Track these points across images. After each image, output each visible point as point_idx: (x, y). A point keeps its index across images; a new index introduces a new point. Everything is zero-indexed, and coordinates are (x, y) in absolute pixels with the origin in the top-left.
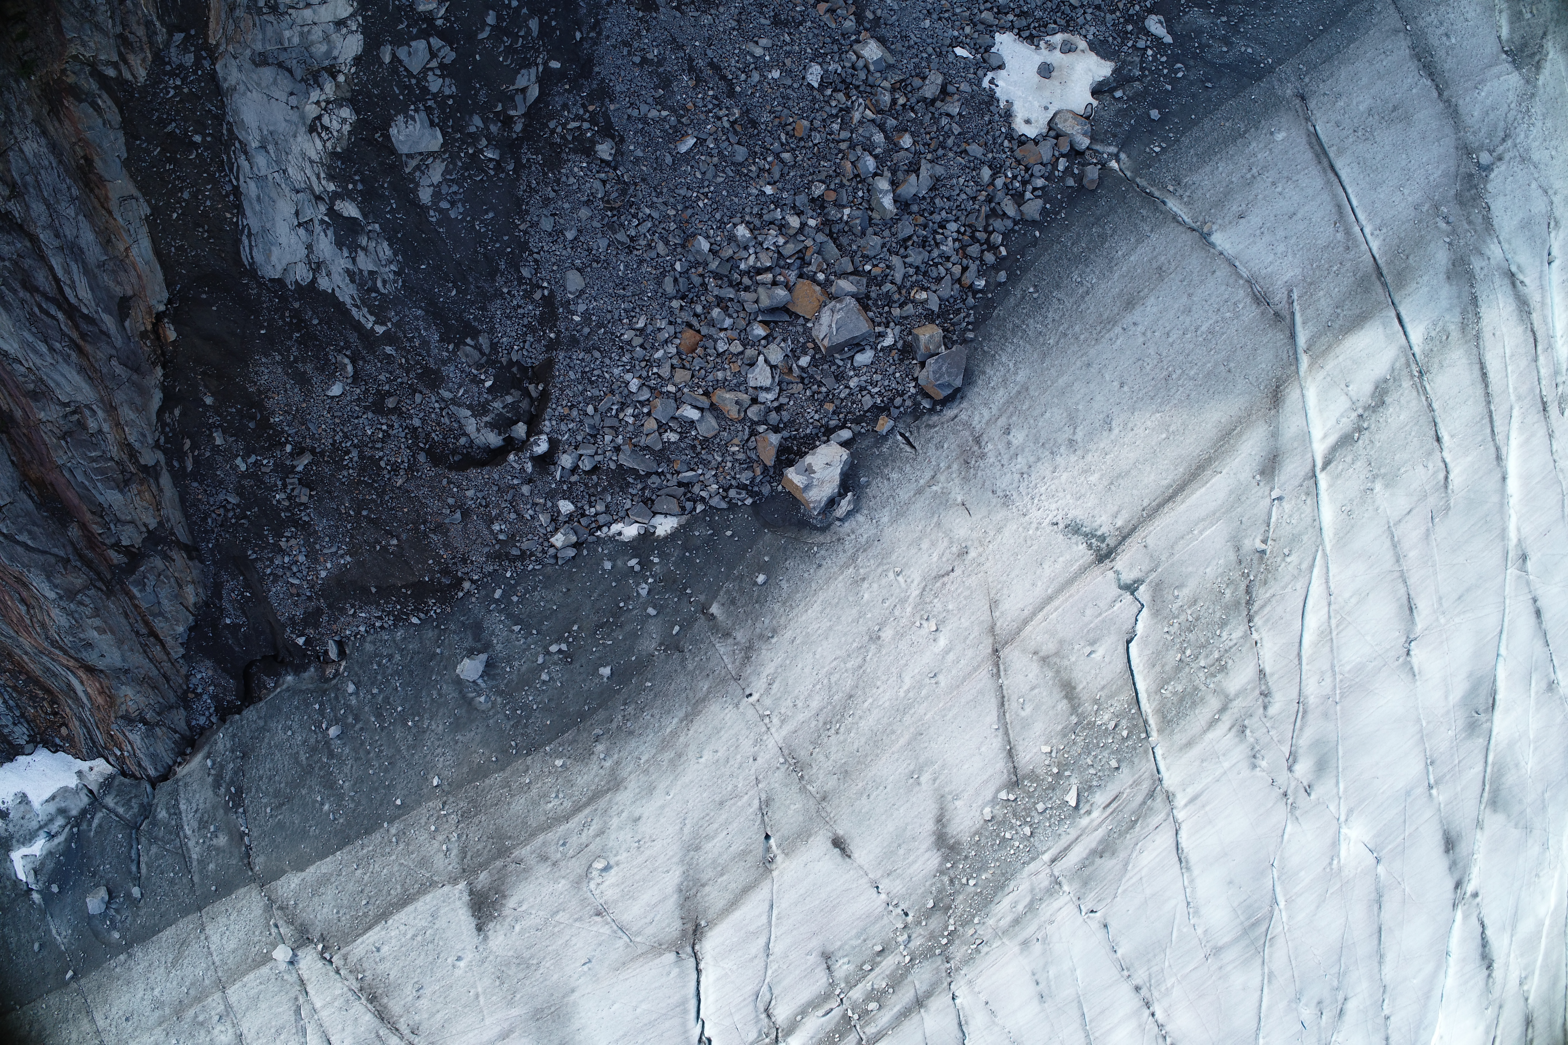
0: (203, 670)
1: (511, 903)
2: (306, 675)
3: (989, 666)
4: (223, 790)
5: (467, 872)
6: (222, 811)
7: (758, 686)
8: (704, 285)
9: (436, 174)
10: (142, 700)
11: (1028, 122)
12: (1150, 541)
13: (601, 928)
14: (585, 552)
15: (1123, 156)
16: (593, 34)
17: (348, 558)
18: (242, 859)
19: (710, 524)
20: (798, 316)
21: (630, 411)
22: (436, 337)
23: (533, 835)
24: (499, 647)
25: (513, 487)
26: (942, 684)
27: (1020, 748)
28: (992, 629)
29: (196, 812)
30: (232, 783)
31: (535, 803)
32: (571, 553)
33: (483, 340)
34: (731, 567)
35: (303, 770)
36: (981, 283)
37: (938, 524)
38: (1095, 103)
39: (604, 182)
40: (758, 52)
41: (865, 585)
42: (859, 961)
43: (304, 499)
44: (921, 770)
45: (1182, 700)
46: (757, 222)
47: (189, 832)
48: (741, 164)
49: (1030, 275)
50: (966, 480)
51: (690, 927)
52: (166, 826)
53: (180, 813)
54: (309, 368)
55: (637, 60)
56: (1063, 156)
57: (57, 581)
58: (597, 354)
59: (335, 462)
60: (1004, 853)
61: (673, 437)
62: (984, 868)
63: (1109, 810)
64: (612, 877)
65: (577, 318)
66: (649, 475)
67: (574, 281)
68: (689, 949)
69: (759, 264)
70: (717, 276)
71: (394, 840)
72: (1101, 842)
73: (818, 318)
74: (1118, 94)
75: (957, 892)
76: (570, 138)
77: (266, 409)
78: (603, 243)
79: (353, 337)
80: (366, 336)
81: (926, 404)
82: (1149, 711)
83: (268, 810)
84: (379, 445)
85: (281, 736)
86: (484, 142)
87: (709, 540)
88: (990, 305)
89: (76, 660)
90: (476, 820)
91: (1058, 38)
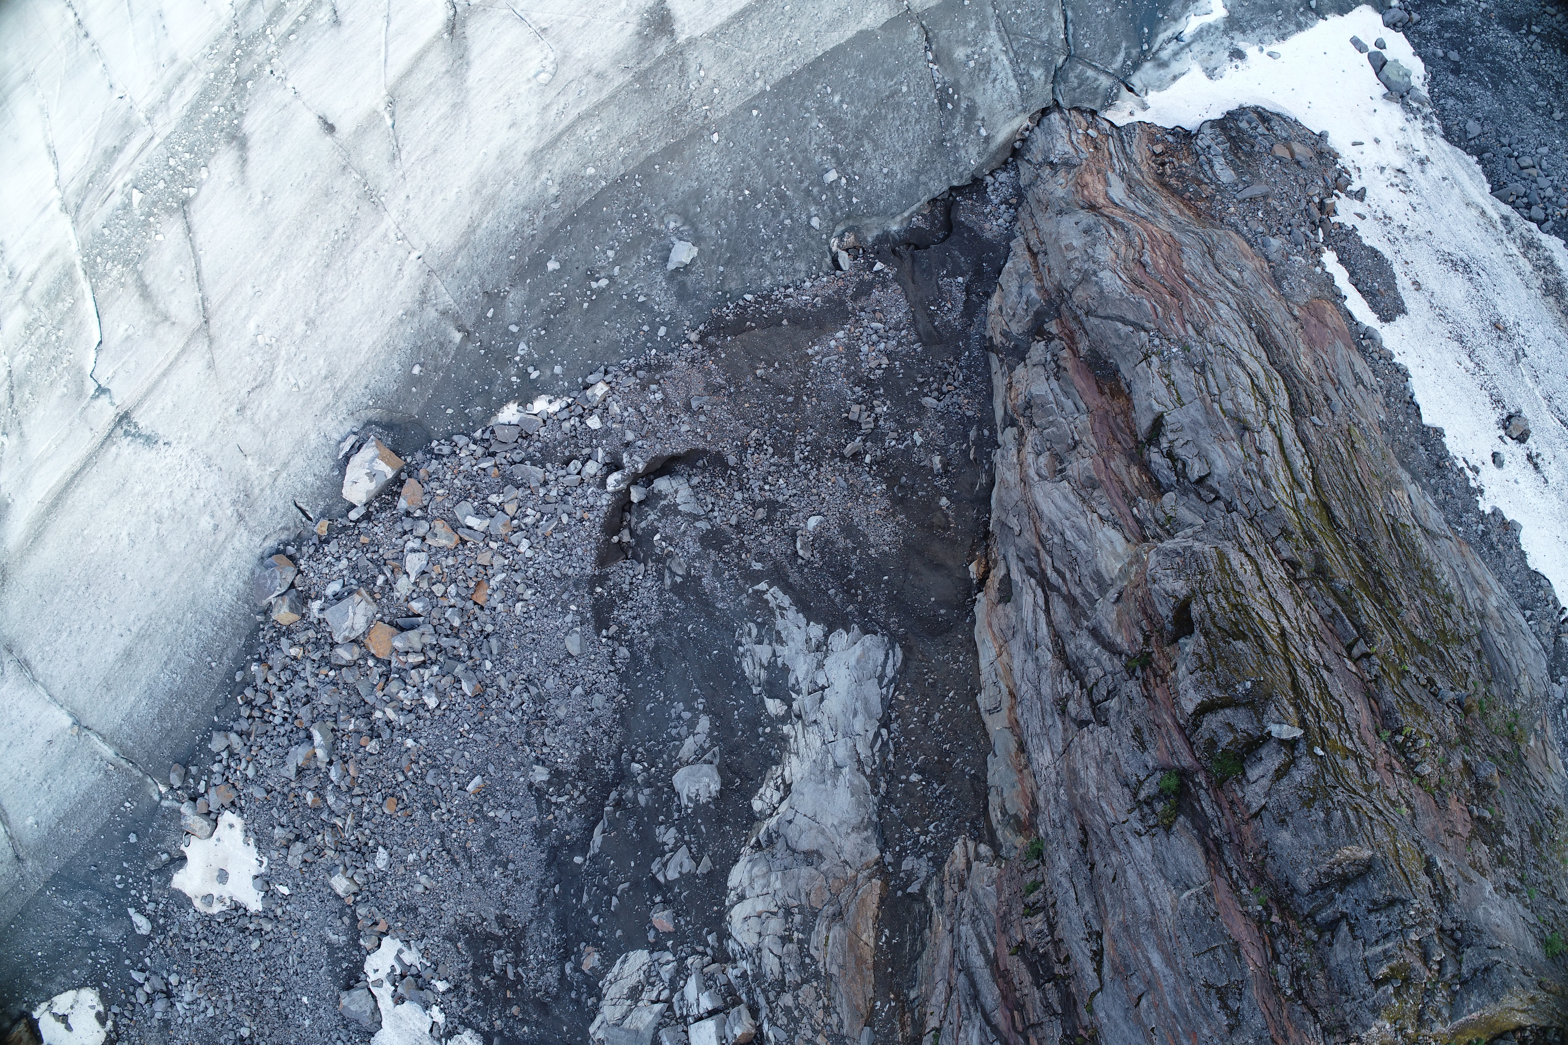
0: (995, 228)
1: (631, 28)
2: (875, 233)
3: (211, 306)
4: (963, 105)
5: (678, 52)
6: (963, 82)
7: (412, 268)
8: (470, 649)
9: (689, 746)
10: (1050, 186)
11: (231, 826)
12: (88, 435)
13: (540, 17)
14: (580, 380)
15: (156, 798)
16: (545, 890)
17: (810, 351)
18: (935, 36)
19: (467, 418)
20: (390, 624)
21: (529, 520)
22: (705, 581)
23: (612, 97)
24: (660, 278)
25: (643, 437)
26: (249, 286)
27: (182, 236)
28: (211, 341)
29: (995, 80)
30: (952, 114)
31: (613, 128)
32: (591, 379)
33: (668, 582)
34: (446, 379)
35: (867, 134)
36: (254, 668)
37: (265, 435)
38: (183, 848)
39: (544, 744)
40: (423, 879)
41: (323, 373)
42: (309, 23)
43: (856, 408)
44: (263, 205)
45: (58, 295)
46: (421, 712)
47: (1003, 58)
48: (433, 767)
49: (217, 679)
50: (246, 479)
51: (458, 31)
52: (1031, 61)
53: (1015, 76)
54: (841, 543)
55: (511, 866)
56: (202, 795)
57: (1096, 289)
58: (556, 573)
59: (820, 449)
60: (191, 139)
61: (494, 499)
62: (206, 123)
63: (109, 190)
64: (533, 67)
65: (573, 607)
66: (522, 462)
67: (573, 644)
68: (459, 9)
69: (422, 671)
70: (458, 658)
71: (757, 74)
72: (115, 160)
73: (369, 622)
74: (165, 857)
75: (228, 98)
76: (568, 786)
77: (890, 498)
78: (550, 683)
79: (794, 577)
80: (778, 577)
81: (291, 550)
82: (83, 282)
83: (904, 89)
84: (773, 468)
85: (897, 167)
86: (639, 779)
87: (468, 403)
88: (249, 648)
89: (1102, 215)
90: (672, 104)
91: (216, 909)
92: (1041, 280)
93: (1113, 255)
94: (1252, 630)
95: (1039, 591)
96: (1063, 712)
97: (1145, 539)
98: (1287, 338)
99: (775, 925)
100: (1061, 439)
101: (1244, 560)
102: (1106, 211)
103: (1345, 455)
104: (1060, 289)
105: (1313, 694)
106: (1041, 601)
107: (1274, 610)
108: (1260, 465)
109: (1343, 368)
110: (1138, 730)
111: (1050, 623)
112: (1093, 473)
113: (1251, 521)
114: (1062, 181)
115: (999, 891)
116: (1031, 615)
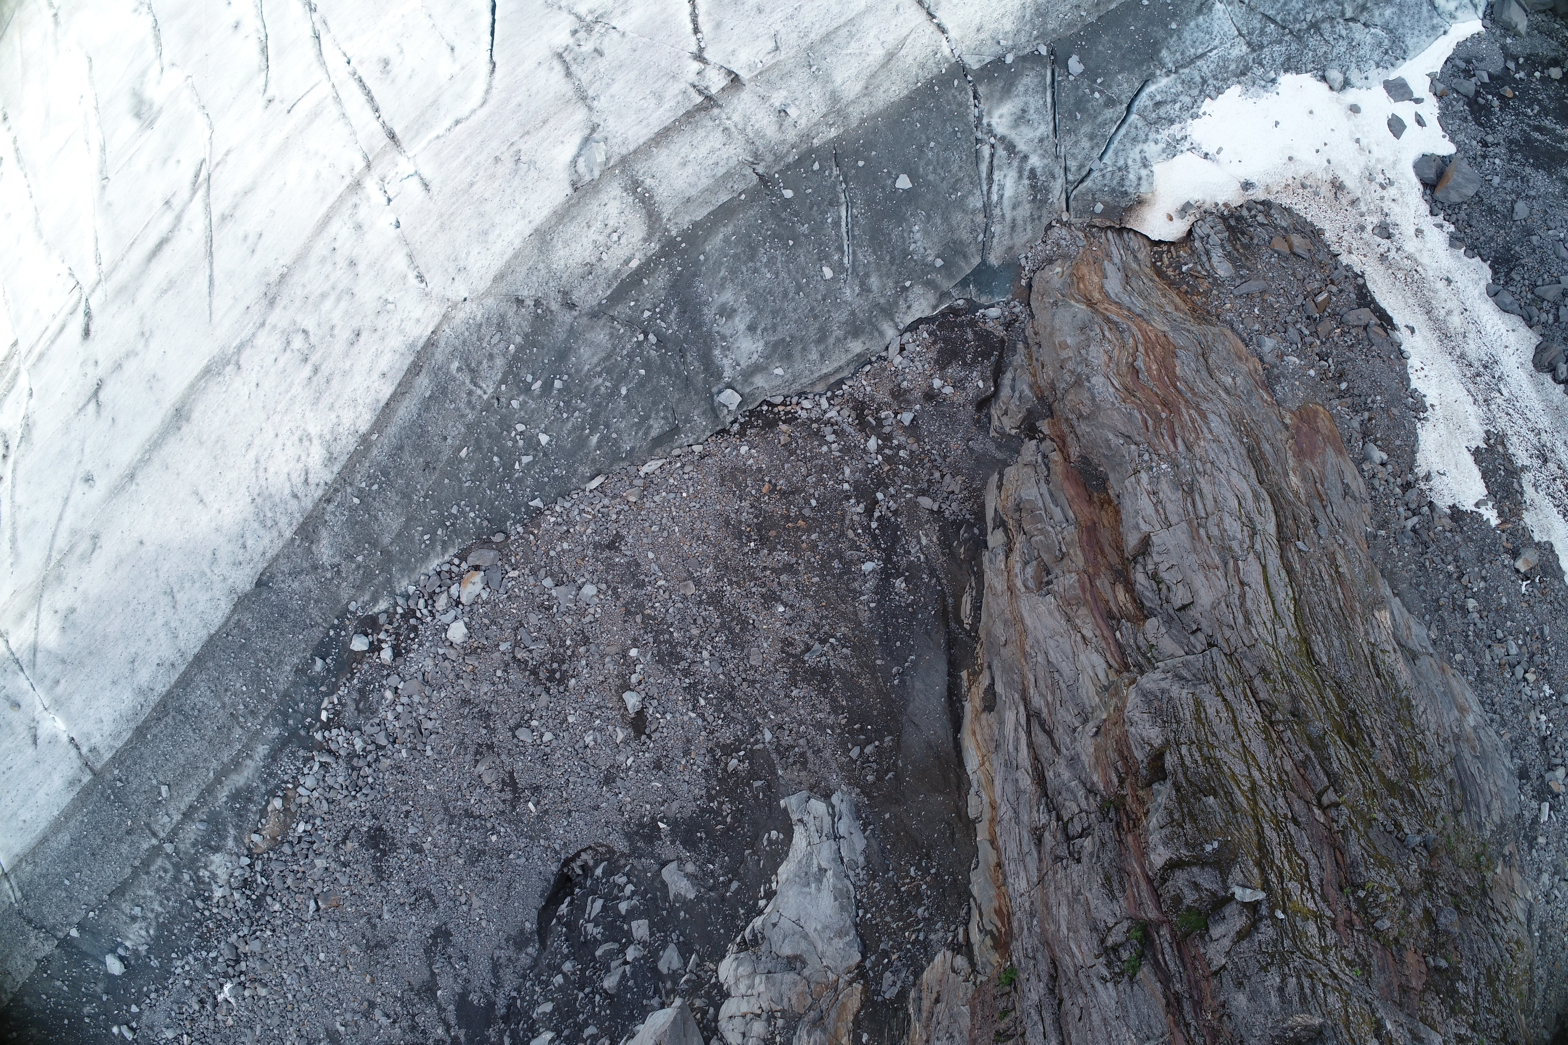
10: (1046, 275)
57: (1088, 394)
89: (1098, 311)
92: (1034, 376)
93: (1106, 358)
94: (1223, 786)
95: (1022, 708)
96: (1039, 841)
97: (1127, 667)
98: (1276, 452)
99: (759, 1028)
100: (1049, 549)
101: (1221, 706)
102: (1101, 307)
103: (1328, 583)
104: (1053, 388)
105: (1278, 854)
106: (1023, 721)
107: (1246, 762)
108: (1243, 596)
109: (1332, 477)
110: (1108, 879)
111: (1030, 745)
112: (1079, 591)
113: (1230, 656)
114: (1059, 269)
115: (973, 1014)
116: (1012, 734)
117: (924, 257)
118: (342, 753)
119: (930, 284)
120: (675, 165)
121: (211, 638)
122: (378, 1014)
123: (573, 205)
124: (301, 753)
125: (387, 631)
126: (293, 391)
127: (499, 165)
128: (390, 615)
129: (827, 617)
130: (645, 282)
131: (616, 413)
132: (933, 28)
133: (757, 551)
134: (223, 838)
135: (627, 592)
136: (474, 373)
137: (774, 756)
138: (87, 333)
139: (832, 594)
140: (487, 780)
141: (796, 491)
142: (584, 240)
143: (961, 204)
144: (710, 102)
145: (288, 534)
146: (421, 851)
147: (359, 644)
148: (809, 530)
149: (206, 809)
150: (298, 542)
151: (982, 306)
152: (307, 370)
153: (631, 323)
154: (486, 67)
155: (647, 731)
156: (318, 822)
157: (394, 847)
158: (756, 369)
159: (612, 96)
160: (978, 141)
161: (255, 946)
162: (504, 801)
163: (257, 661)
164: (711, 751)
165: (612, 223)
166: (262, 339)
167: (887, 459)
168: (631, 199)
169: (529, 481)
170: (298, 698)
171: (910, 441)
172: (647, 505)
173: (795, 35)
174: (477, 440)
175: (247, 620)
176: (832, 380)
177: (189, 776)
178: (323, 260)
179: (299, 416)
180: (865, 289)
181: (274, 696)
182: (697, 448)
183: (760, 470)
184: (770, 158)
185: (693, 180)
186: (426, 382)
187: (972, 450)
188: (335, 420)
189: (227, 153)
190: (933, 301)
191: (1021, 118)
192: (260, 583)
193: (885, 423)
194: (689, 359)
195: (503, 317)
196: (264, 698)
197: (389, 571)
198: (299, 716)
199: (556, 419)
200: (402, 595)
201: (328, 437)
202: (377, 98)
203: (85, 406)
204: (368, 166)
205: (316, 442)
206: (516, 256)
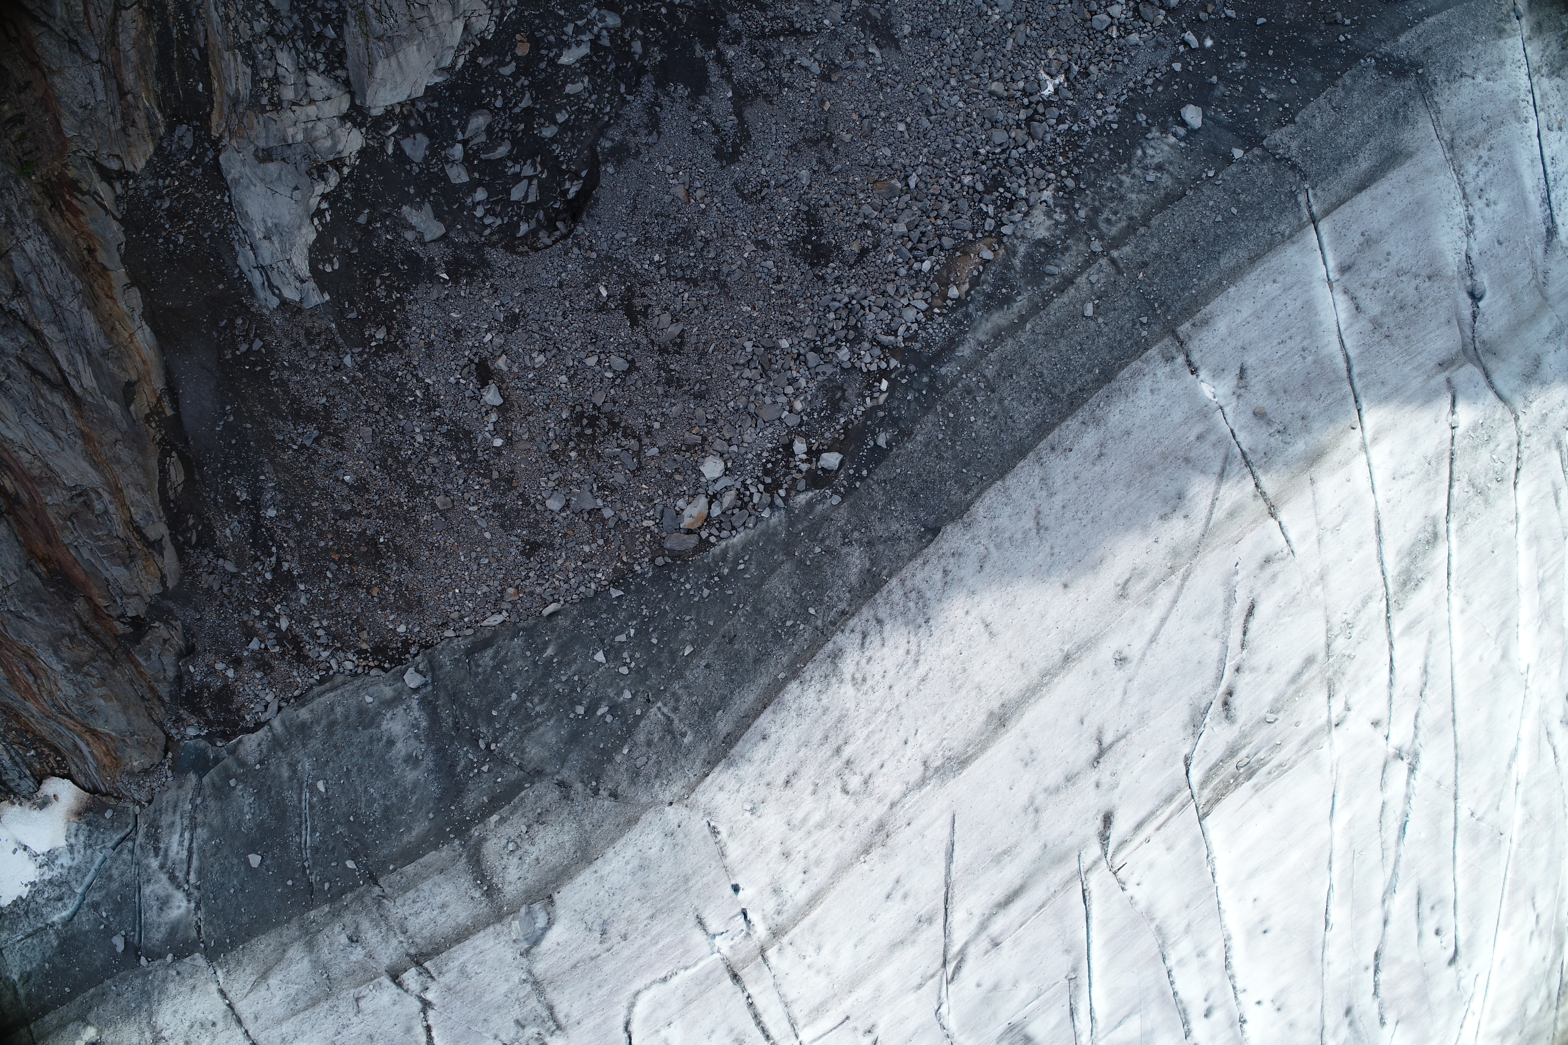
10: (147, 761)
57: (64, 655)
89: (82, 725)
93: (59, 686)
95: (77, 390)
99: (290, 93)
104: (112, 661)
106: (71, 380)
111: (55, 361)
115: (60, 133)
117: (244, 789)
118: (866, 345)
119: (242, 764)
120: (452, 907)
121: (1002, 476)
122: (816, 69)
123: (552, 882)
124: (917, 346)
125: (800, 471)
126: (866, 732)
127: (623, 932)
128: (793, 488)
129: (302, 468)
130: (485, 799)
131: (525, 675)
132: (230, 995)
133: (379, 533)
134: (1029, 256)
135: (511, 500)
136: (668, 728)
137: (341, 341)
138: (1108, 820)
139: (299, 490)
140: (666, 318)
141: (348, 586)
142: (543, 847)
143: (214, 833)
144: (418, 960)
145: (894, 582)
146: (757, 243)
147: (831, 460)
148: (327, 550)
149: (1044, 288)
150: (885, 572)
151: (204, 737)
152: (847, 752)
153: (505, 762)
154: (633, 1027)
155: (473, 366)
156: (903, 272)
157: (793, 247)
158: (391, 703)
159: (507, 980)
160: (198, 888)
161: (999, 136)
162: (643, 295)
163: (953, 447)
164: (406, 346)
165: (515, 860)
166: (897, 789)
167: (270, 609)
168: (495, 880)
169: (622, 615)
170: (913, 405)
171: (250, 623)
172: (496, 583)
173: (341, 1009)
174: (673, 661)
175: (956, 493)
176: (328, 685)
177: (1058, 326)
178: (818, 862)
179: (862, 705)
180: (293, 766)
181: (939, 408)
182: (450, 633)
183: (383, 609)
184: (368, 900)
185: (436, 890)
186: (720, 726)
187: (197, 610)
188: (824, 697)
189: (920, 986)
190: (241, 747)
191: (164, 903)
192: (933, 531)
193: (274, 642)
194: (450, 720)
195: (633, 782)
196: (953, 407)
197: (789, 533)
198: (915, 386)
199: (586, 675)
200: (779, 508)
201: (834, 680)
202: (749, 1017)
203: (1118, 740)
204: (763, 951)
205: (847, 676)
206: (613, 840)
